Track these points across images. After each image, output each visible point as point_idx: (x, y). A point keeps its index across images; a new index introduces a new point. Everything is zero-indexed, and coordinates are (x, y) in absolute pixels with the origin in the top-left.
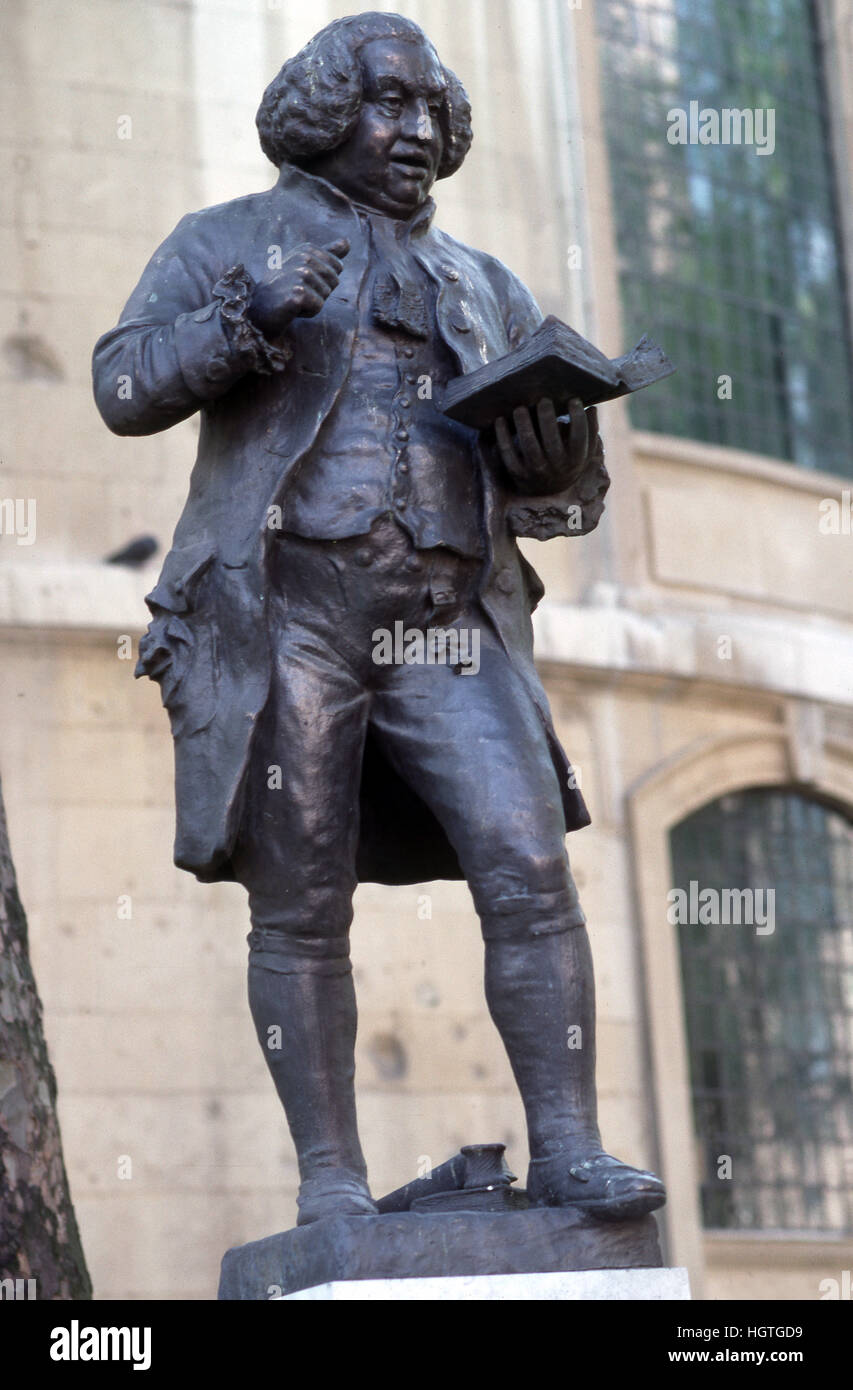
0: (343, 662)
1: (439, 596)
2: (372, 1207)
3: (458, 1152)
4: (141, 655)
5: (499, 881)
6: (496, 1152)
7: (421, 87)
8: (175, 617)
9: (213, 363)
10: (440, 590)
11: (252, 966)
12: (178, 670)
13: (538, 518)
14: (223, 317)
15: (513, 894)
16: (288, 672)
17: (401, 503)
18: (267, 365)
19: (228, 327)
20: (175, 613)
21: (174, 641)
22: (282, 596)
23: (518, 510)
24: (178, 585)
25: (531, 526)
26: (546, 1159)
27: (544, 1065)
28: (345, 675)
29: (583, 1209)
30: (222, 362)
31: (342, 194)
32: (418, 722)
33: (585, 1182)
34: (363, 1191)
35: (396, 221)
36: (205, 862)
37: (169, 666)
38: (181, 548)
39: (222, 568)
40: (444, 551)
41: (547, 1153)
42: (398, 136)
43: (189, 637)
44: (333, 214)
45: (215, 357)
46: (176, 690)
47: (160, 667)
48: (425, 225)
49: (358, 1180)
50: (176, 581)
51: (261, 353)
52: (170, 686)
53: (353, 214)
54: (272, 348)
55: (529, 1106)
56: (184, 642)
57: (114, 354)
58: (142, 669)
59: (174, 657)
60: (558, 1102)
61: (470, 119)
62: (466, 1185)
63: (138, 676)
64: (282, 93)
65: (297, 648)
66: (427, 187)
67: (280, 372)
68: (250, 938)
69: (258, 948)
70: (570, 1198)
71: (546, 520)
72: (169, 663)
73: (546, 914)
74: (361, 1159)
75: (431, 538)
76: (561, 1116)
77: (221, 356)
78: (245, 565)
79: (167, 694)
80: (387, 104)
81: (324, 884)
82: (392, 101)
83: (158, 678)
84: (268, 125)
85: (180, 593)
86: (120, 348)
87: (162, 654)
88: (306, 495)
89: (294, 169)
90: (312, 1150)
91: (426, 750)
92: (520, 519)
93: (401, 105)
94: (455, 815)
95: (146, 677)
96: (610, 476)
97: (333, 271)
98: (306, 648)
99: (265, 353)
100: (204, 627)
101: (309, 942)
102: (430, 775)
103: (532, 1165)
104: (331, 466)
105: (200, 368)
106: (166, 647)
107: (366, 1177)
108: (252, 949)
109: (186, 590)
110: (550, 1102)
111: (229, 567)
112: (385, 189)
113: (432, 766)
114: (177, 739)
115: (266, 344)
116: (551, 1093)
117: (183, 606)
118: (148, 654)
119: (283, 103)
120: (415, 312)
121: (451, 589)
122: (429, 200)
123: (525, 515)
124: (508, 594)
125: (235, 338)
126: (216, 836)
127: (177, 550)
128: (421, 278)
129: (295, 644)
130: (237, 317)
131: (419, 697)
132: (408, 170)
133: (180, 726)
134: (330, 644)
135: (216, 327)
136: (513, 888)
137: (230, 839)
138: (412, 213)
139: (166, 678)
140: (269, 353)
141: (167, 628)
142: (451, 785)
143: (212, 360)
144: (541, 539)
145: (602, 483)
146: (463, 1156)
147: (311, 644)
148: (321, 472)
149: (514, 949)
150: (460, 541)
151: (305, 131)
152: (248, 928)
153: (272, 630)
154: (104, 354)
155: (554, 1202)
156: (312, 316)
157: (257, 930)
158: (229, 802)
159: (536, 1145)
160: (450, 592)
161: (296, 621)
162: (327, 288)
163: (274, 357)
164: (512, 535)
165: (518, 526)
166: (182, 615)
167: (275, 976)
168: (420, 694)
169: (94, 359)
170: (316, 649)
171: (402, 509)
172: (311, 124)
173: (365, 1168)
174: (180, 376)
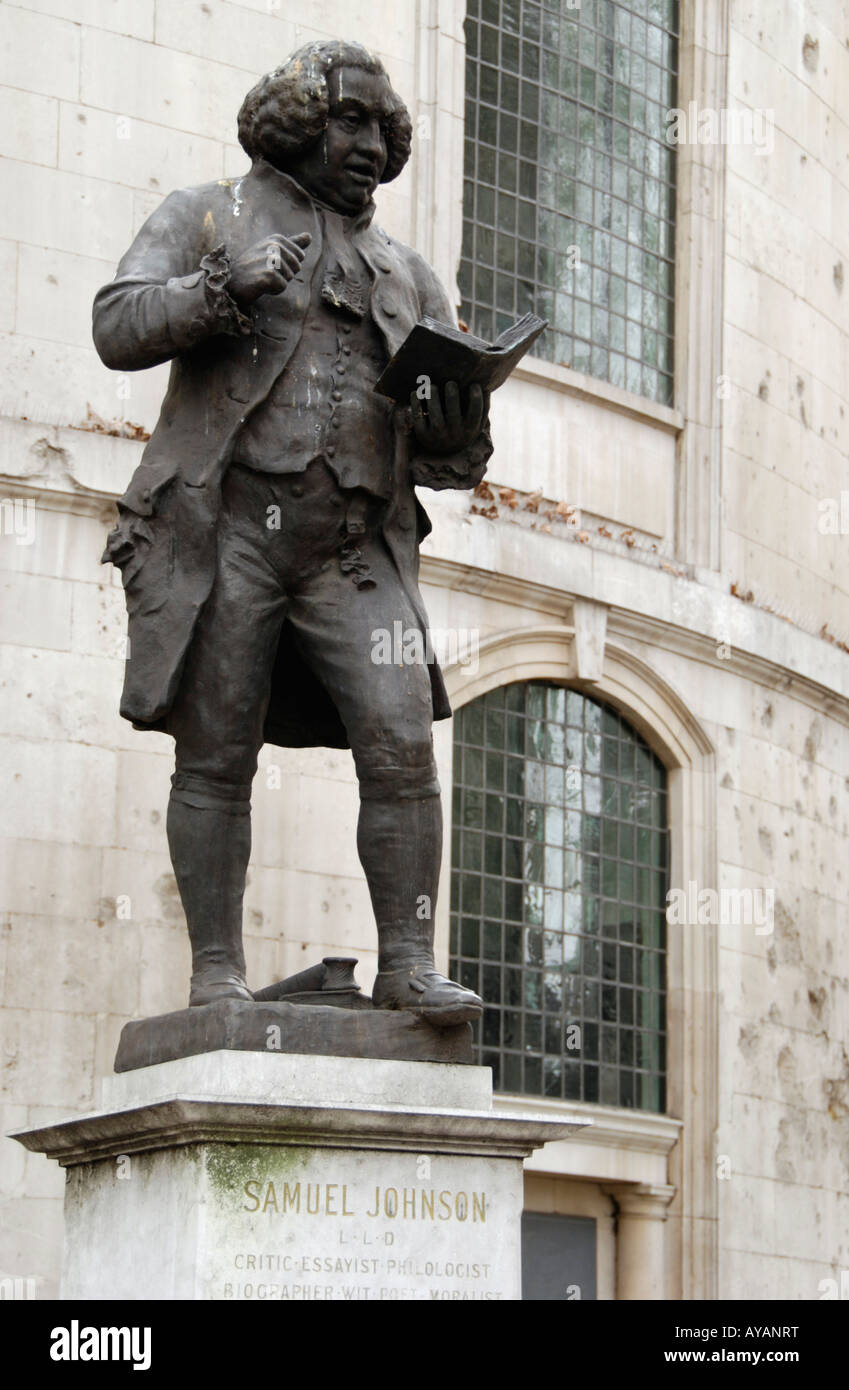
0: (271, 570)
1: (353, 527)
2: (251, 998)
3: (321, 962)
4: (108, 547)
5: (379, 754)
6: (350, 964)
7: (376, 111)
8: (140, 520)
9: (196, 323)
10: (355, 522)
11: (173, 800)
12: (138, 561)
13: (435, 473)
14: (207, 287)
15: (391, 766)
16: (227, 574)
17: (331, 449)
18: (238, 330)
19: (210, 295)
20: (141, 516)
21: (137, 538)
22: (229, 514)
23: (420, 467)
24: (146, 494)
25: (429, 478)
26: (391, 973)
27: (397, 900)
28: (271, 580)
29: (418, 1013)
30: (202, 322)
31: (304, 191)
32: (326, 624)
33: (422, 992)
34: (244, 985)
35: (344, 217)
36: (148, 715)
37: (132, 557)
38: (151, 464)
39: (184, 486)
40: (359, 492)
41: (392, 968)
42: (355, 150)
43: (151, 537)
44: (296, 206)
45: (197, 318)
46: (135, 577)
47: (124, 558)
48: (367, 223)
49: (240, 976)
50: (145, 490)
51: (234, 319)
52: (131, 573)
53: (311, 209)
54: (243, 316)
55: (381, 931)
56: (146, 540)
57: (113, 303)
58: (108, 556)
59: (136, 550)
60: (405, 929)
61: (410, 138)
62: (323, 987)
63: (104, 562)
64: (263, 101)
65: (236, 555)
66: (371, 192)
67: (246, 335)
68: (172, 778)
69: (180, 786)
70: (409, 1004)
71: (441, 475)
72: (131, 555)
73: (409, 783)
74: (243, 961)
75: (352, 481)
76: (405, 940)
77: (202, 317)
78: (203, 485)
79: (128, 581)
80: (347, 121)
81: (240, 743)
82: (352, 119)
83: (122, 566)
84: (248, 124)
85: (147, 501)
86: (118, 300)
87: (127, 547)
88: (256, 435)
89: (267, 164)
90: (206, 949)
91: (331, 646)
92: (421, 472)
93: (359, 123)
94: (348, 699)
95: (110, 565)
96: (494, 445)
97: (296, 259)
98: (242, 556)
99: (237, 320)
100: (164, 530)
101: (223, 786)
102: (331, 665)
103: (379, 978)
104: (278, 414)
105: (183, 326)
106: (132, 542)
107: (245, 973)
108: (173, 787)
109: (153, 500)
110: (400, 929)
111: (188, 485)
112: (338, 191)
113: (332, 658)
114: (132, 616)
115: (238, 313)
116: (401, 921)
117: (148, 510)
118: (115, 546)
119: (263, 110)
120: (354, 296)
121: (362, 522)
122: (371, 203)
123: (425, 470)
124: (404, 530)
125: (215, 306)
126: (157, 697)
127: (146, 465)
128: (361, 268)
129: (236, 552)
130: (218, 288)
131: (329, 604)
132: (358, 176)
133: (136, 606)
134: (263, 555)
135: (201, 294)
136: (389, 760)
137: (169, 700)
138: (356, 212)
139: (127, 567)
140: (240, 320)
141: (132, 527)
142: (347, 675)
143: (193, 320)
144: (435, 490)
145: (487, 451)
146: (324, 965)
147: (248, 553)
148: (271, 419)
149: (384, 807)
150: (372, 485)
151: (280, 136)
152: (173, 770)
153: (219, 539)
154: (104, 302)
155: (395, 1007)
156: (276, 294)
157: (180, 772)
158: (172, 669)
159: (384, 961)
160: (361, 524)
161: (238, 534)
162: (291, 273)
163: (244, 324)
164: (412, 483)
165: (419, 477)
166: (146, 518)
167: (191, 810)
168: (330, 602)
169: (95, 304)
170: (251, 558)
171: (332, 456)
172: (285, 130)
173: (245, 968)
174: (167, 327)
